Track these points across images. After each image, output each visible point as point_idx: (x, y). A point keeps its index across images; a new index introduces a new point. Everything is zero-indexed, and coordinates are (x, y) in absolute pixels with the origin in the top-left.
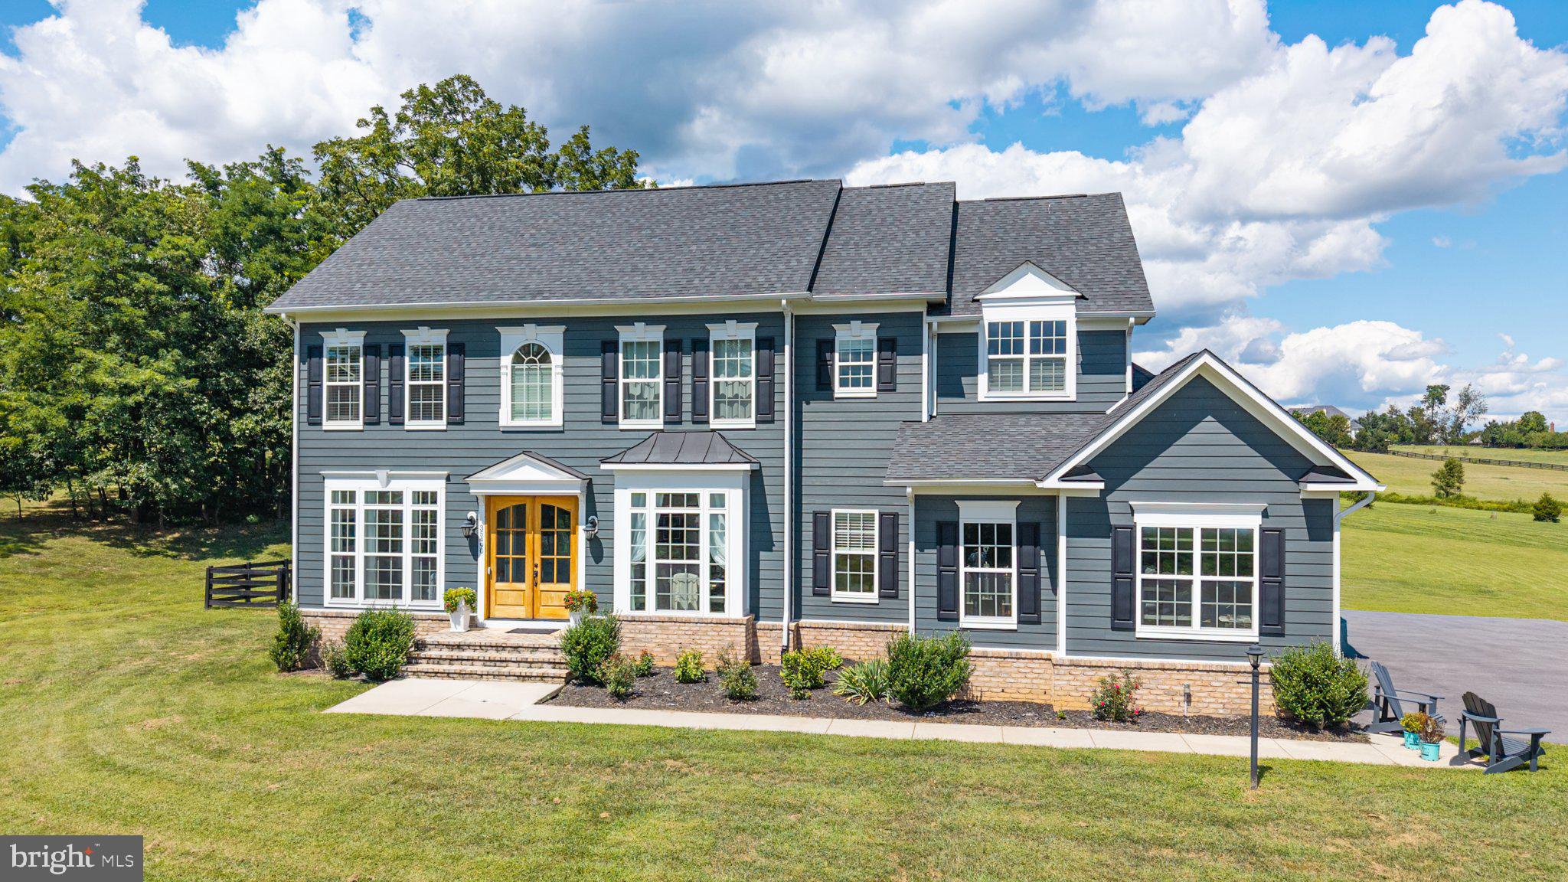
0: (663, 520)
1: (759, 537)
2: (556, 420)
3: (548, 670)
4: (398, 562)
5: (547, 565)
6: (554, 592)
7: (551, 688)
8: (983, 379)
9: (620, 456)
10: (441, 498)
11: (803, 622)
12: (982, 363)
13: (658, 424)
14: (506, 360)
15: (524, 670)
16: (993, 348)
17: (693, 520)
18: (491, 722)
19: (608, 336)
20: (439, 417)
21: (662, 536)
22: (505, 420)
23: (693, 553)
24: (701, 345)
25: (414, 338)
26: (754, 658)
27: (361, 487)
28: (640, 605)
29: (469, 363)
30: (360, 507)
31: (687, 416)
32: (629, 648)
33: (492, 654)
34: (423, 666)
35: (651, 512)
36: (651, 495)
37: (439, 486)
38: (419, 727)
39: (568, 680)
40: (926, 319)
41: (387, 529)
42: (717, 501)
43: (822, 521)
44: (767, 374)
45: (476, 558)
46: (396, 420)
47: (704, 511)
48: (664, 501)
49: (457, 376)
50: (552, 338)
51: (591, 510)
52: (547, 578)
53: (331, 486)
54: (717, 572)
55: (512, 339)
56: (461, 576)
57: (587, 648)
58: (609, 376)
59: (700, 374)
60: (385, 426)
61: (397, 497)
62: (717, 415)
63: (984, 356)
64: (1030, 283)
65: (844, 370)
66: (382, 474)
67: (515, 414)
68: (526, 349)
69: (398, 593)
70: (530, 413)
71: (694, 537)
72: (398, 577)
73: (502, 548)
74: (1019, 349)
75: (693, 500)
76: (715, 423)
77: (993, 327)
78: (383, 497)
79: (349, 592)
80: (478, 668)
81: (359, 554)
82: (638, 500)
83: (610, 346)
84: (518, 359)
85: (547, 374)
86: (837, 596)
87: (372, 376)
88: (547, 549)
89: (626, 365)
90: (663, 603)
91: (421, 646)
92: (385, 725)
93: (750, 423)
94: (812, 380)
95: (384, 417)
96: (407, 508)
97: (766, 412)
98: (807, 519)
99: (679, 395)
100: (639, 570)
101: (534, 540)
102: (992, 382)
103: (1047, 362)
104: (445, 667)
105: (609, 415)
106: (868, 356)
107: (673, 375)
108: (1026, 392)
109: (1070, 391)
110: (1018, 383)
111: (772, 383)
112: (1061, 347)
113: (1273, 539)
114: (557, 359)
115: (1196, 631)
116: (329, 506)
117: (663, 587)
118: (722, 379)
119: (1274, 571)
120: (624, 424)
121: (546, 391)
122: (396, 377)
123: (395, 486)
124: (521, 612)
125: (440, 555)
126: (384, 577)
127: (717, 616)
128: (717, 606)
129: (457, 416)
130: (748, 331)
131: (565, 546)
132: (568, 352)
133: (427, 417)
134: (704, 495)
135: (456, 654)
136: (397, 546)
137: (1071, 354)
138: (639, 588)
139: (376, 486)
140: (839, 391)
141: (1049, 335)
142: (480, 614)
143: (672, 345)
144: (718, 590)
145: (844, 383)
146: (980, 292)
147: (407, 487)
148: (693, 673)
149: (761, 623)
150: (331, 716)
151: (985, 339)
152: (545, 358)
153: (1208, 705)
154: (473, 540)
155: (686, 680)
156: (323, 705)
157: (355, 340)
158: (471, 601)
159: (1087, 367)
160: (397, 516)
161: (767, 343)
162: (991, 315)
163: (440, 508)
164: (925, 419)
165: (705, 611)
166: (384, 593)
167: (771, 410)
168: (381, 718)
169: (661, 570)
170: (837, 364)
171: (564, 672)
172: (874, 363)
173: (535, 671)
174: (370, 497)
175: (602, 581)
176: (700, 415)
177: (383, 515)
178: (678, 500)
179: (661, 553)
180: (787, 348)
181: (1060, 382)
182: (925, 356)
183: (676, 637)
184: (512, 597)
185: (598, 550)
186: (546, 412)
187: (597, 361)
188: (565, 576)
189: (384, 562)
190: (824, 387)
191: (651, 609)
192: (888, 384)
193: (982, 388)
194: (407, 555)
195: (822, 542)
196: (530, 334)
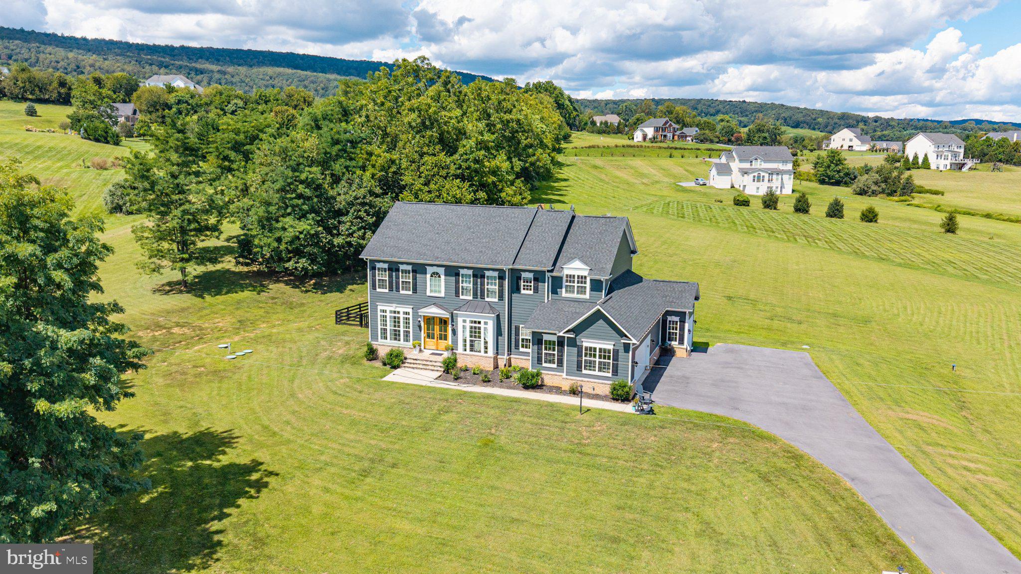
0: (471, 327)
1: (499, 332)
2: (442, 295)
3: (439, 369)
4: (399, 331)
5: (441, 335)
6: (443, 344)
7: (440, 374)
8: (564, 290)
9: (458, 309)
10: (411, 314)
11: (512, 356)
12: (564, 286)
13: (471, 298)
14: (428, 276)
15: (433, 368)
16: (567, 281)
17: (479, 328)
18: (422, 386)
19: (457, 272)
20: (410, 290)
21: (471, 332)
22: (428, 293)
23: (480, 337)
24: (483, 277)
25: (402, 267)
26: (496, 367)
27: (388, 309)
28: (465, 350)
29: (418, 275)
30: (388, 314)
31: (479, 297)
32: (460, 364)
33: (425, 363)
34: (406, 365)
35: (468, 325)
36: (468, 320)
37: (410, 311)
38: (404, 387)
39: (444, 372)
40: (547, 274)
41: (396, 321)
42: (486, 323)
43: (517, 328)
44: (501, 286)
45: (421, 331)
46: (398, 290)
47: (482, 326)
48: (472, 322)
49: (415, 279)
50: (441, 271)
51: (452, 321)
52: (441, 339)
53: (379, 308)
54: (486, 343)
55: (430, 270)
56: (417, 338)
57: (448, 365)
58: (457, 282)
59: (482, 284)
60: (394, 292)
61: (399, 313)
62: (488, 297)
63: (565, 284)
64: (577, 264)
65: (524, 286)
66: (394, 305)
67: (431, 291)
68: (434, 273)
69: (399, 340)
70: (435, 291)
71: (479, 333)
72: (399, 335)
73: (428, 329)
74: (574, 282)
75: (479, 323)
76: (487, 299)
77: (567, 276)
78: (395, 312)
79: (386, 338)
80: (421, 366)
81: (388, 328)
82: (464, 321)
83: (457, 274)
84: (432, 276)
85: (440, 281)
86: (521, 349)
87: (390, 277)
88: (441, 330)
89: (462, 281)
90: (471, 350)
91: (406, 358)
92: (397, 386)
93: (496, 300)
94: (515, 287)
95: (394, 289)
96: (402, 316)
97: (501, 297)
98: (513, 327)
99: (477, 290)
100: (465, 341)
101: (437, 328)
102: (566, 291)
103: (582, 287)
104: (412, 365)
105: (457, 294)
106: (531, 282)
107: (475, 284)
108: (575, 295)
109: (587, 296)
110: (573, 292)
111: (502, 290)
112: (585, 283)
113: (616, 352)
114: (443, 277)
115: (597, 373)
116: (379, 313)
117: (472, 346)
118: (489, 287)
119: (616, 359)
120: (461, 297)
121: (440, 286)
122: (397, 278)
123: (397, 309)
124: (434, 347)
125: (411, 330)
126: (395, 335)
127: (486, 355)
128: (486, 352)
129: (415, 290)
130: (496, 274)
131: (446, 331)
132: (445, 275)
133: (406, 290)
134: (482, 321)
135: (415, 362)
136: (399, 327)
137: (588, 285)
138: (465, 345)
139: (393, 309)
140: (523, 292)
141: (582, 279)
142: (422, 348)
143: (475, 276)
144: (486, 348)
145: (524, 289)
146: (564, 265)
147: (402, 310)
148: (476, 372)
149: (499, 357)
150: (384, 381)
151: (565, 279)
152: (439, 277)
153: (598, 391)
154: (420, 327)
155: (474, 374)
156: (382, 377)
157: (386, 266)
158: (420, 345)
159: (592, 290)
160: (399, 318)
161: (501, 278)
162: (566, 272)
163: (411, 316)
164: (546, 301)
165: (482, 353)
166: (395, 339)
167: (502, 297)
168: (396, 383)
169: (471, 341)
170: (522, 284)
171: (443, 369)
172: (532, 284)
173: (436, 369)
174: (391, 312)
175: (455, 342)
176: (482, 297)
177: (395, 318)
178: (475, 322)
179: (471, 336)
180: (507, 280)
181: (585, 293)
182: (546, 284)
183: (474, 360)
184: (431, 343)
185: (454, 332)
186: (440, 292)
187: (454, 278)
188: (446, 339)
189: (395, 331)
190: (518, 290)
191: (468, 352)
192: (536, 290)
193: (564, 293)
194: (402, 329)
195: (517, 334)
196: (435, 269)
